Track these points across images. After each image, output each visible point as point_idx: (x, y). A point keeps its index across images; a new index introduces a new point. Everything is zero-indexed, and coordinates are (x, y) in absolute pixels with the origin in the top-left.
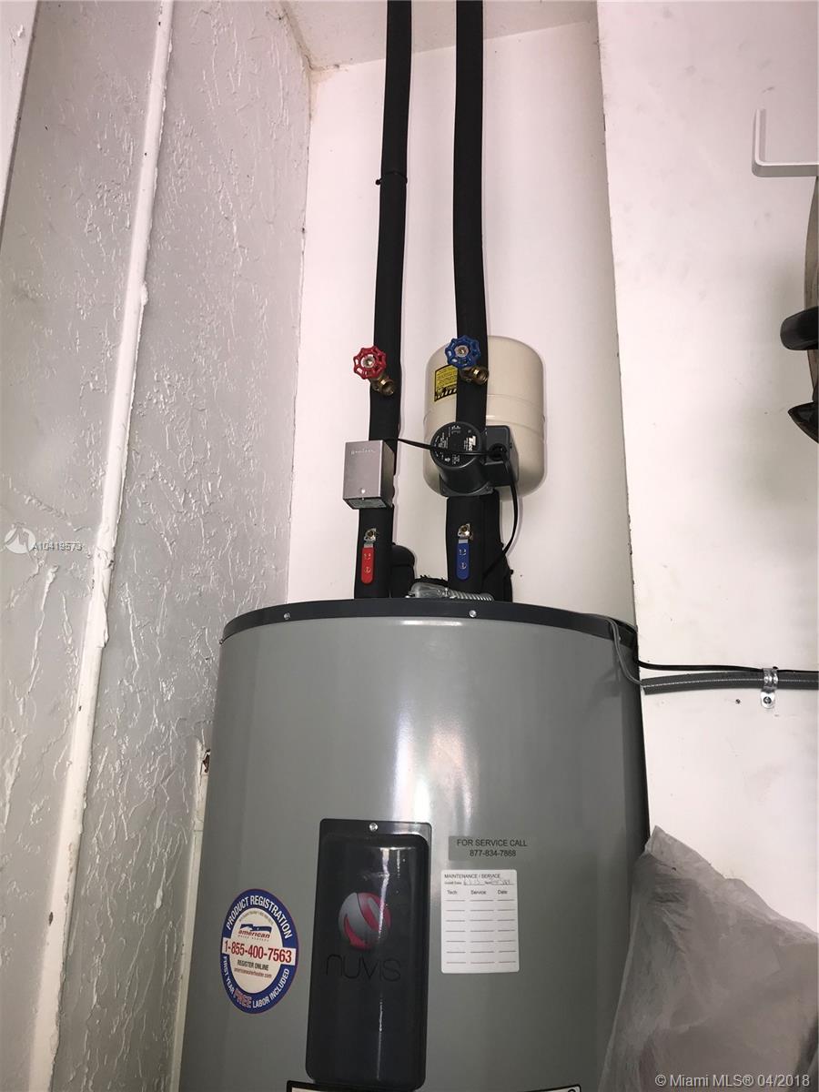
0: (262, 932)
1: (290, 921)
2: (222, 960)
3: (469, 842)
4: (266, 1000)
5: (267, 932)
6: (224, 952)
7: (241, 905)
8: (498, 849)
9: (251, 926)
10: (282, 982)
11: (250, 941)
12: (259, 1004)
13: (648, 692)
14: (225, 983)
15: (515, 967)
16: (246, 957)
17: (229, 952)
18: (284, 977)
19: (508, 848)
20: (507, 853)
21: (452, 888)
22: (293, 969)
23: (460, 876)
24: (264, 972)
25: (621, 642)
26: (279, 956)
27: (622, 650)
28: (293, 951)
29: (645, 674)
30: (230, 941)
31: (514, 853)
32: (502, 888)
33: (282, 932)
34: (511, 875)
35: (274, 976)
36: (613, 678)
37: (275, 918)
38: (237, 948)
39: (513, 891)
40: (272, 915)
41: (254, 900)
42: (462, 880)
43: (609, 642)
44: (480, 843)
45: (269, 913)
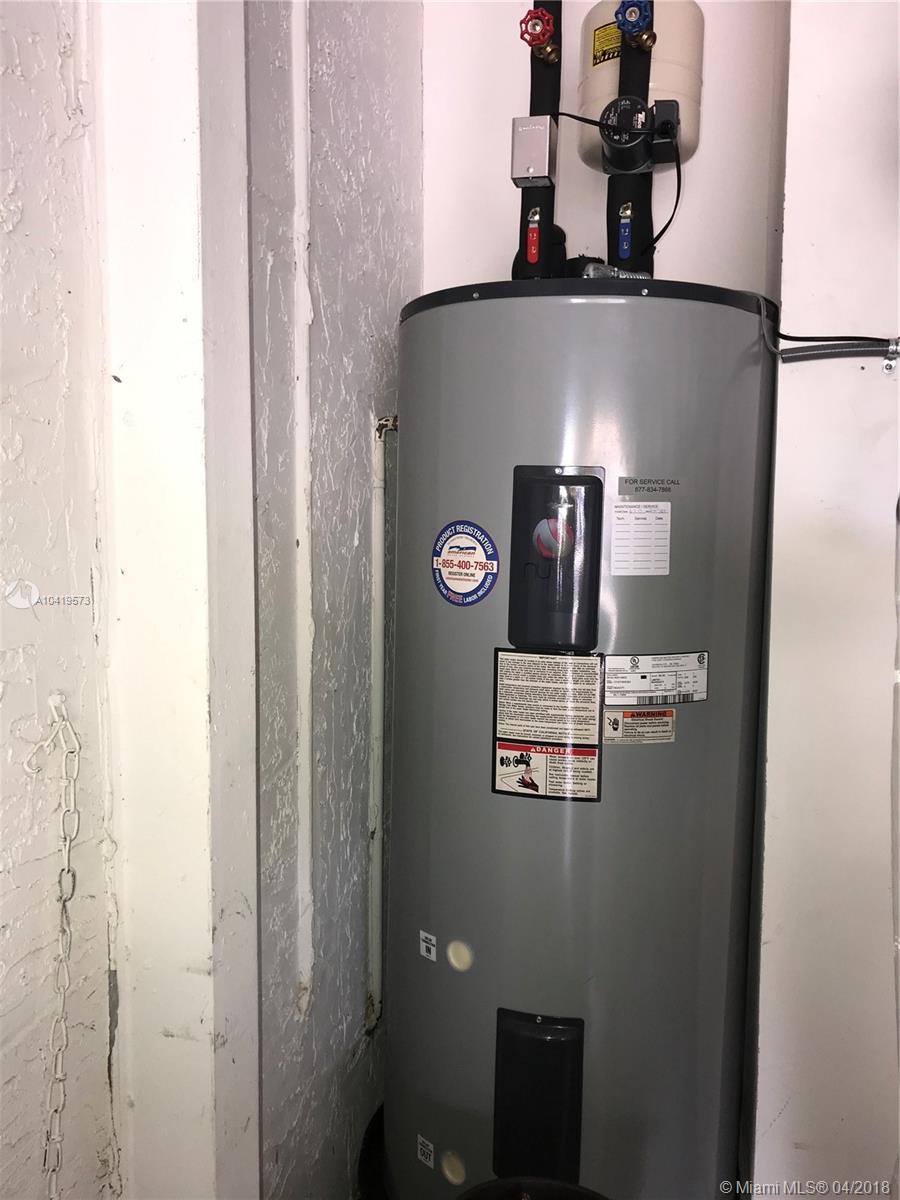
0: (468, 551)
1: (491, 542)
2: (434, 573)
3: (635, 481)
4: (475, 597)
5: (472, 551)
6: (435, 567)
7: (449, 533)
8: (657, 486)
9: (458, 547)
10: (487, 585)
11: (457, 558)
12: (469, 599)
13: (785, 361)
14: (439, 589)
15: (667, 572)
16: (456, 569)
17: (440, 567)
18: (489, 581)
19: (666, 486)
20: (664, 490)
21: (621, 515)
22: (495, 576)
23: (626, 506)
24: (472, 578)
25: (767, 316)
26: (484, 567)
27: (767, 323)
28: (495, 563)
29: (784, 344)
30: (440, 560)
31: (669, 490)
32: (660, 516)
33: (485, 550)
34: (666, 506)
35: (480, 581)
36: (756, 349)
37: (479, 541)
38: (447, 563)
39: (667, 518)
40: (476, 538)
41: (459, 528)
42: (628, 510)
43: (757, 316)
44: (643, 482)
45: (474, 537)
